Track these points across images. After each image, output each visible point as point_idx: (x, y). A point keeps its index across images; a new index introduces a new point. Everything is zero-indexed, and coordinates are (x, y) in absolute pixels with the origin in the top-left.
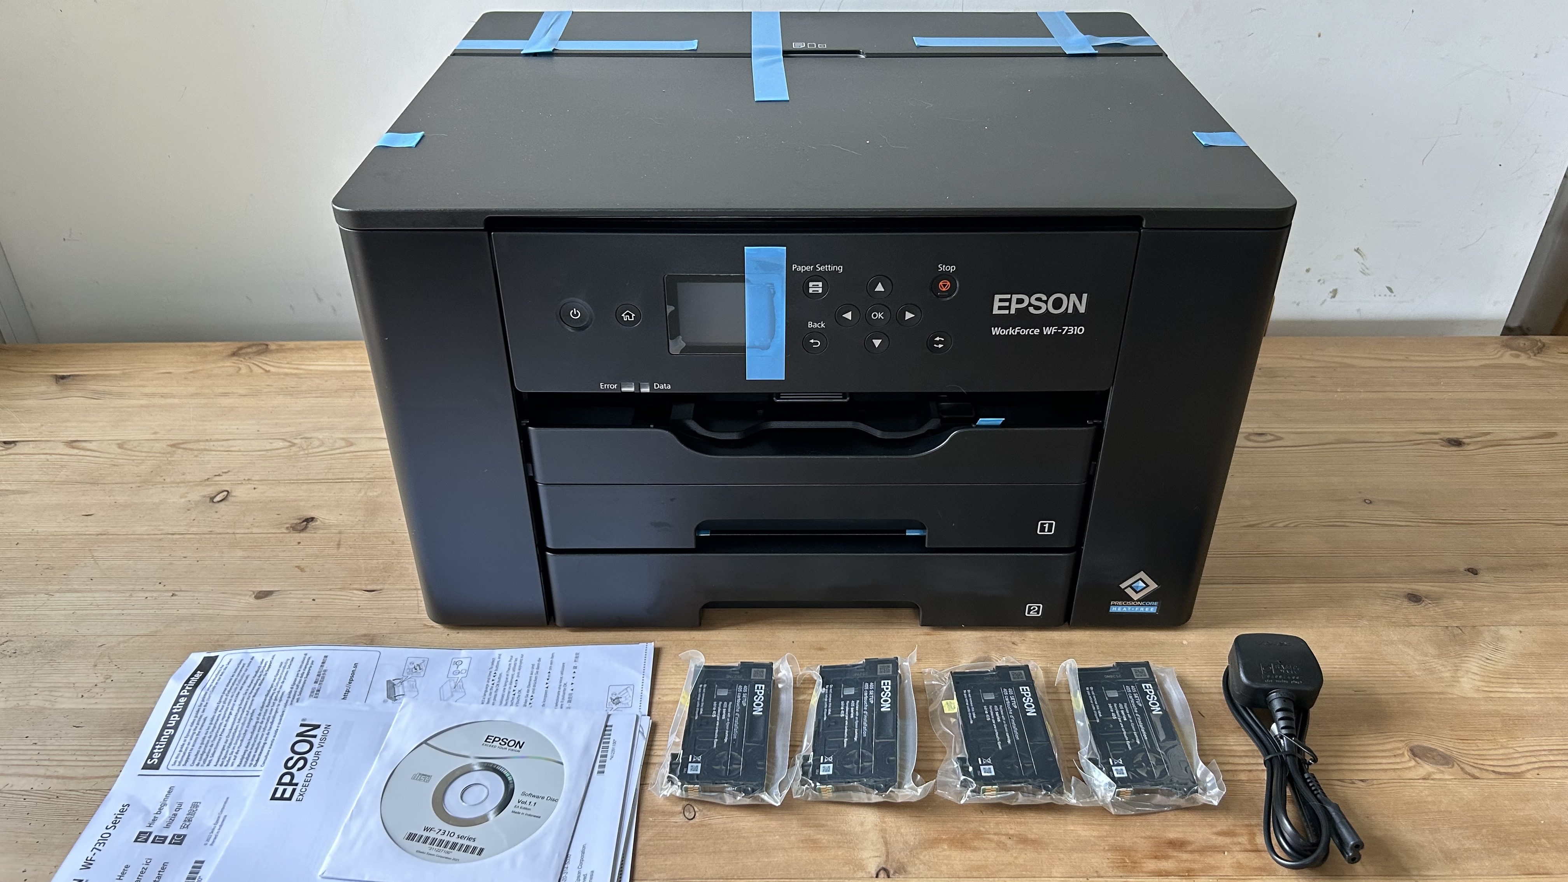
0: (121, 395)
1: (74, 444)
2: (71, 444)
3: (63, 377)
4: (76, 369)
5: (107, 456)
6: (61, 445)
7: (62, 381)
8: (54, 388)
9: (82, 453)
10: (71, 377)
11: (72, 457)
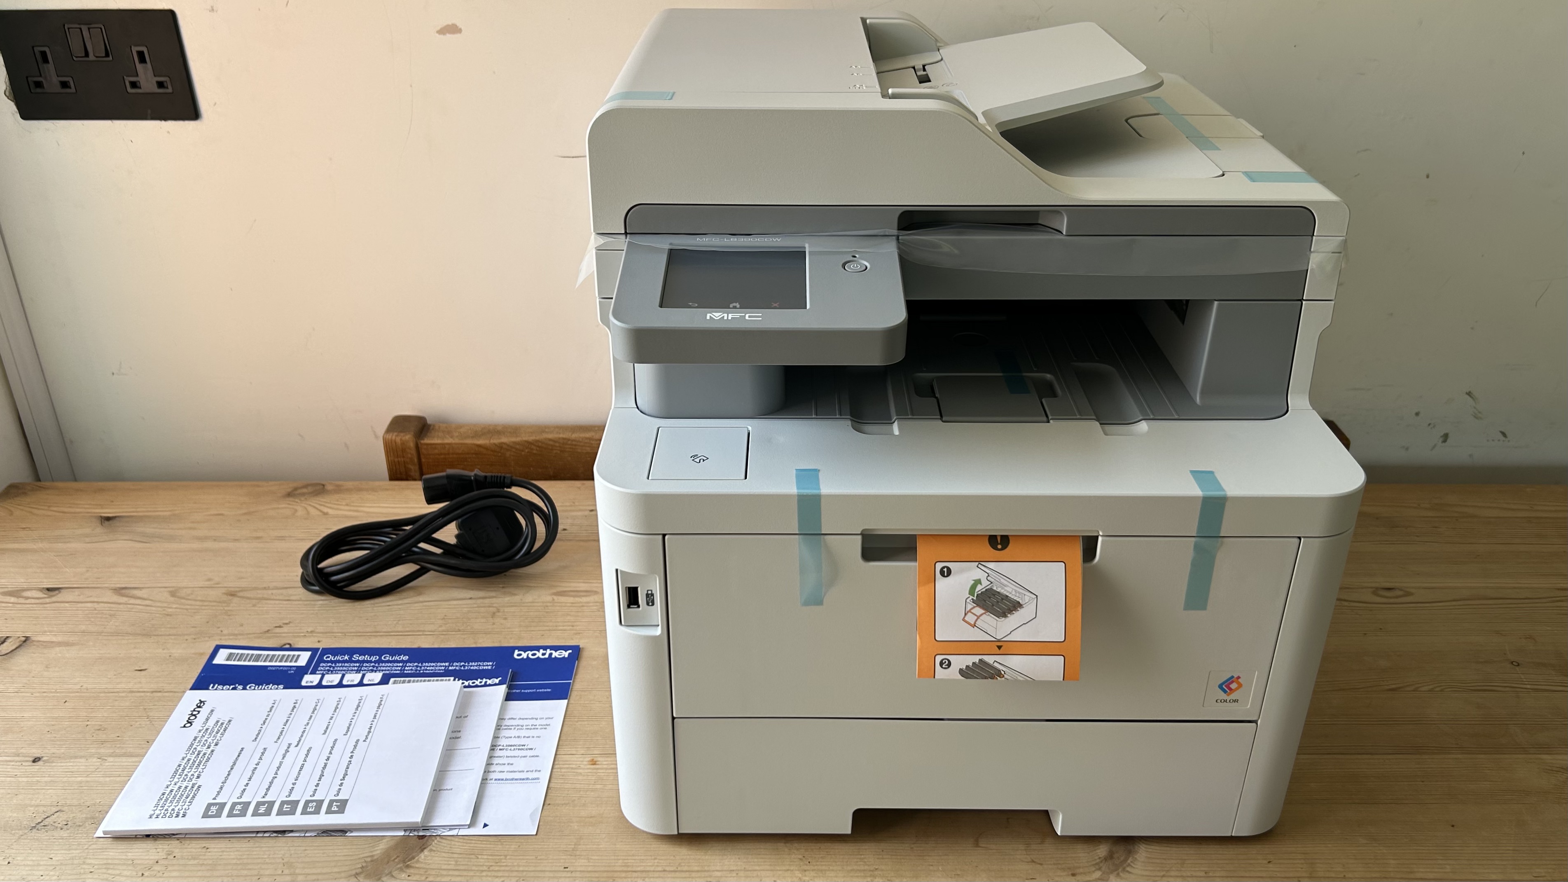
0: (171, 538)
1: (123, 591)
2: (120, 591)
3: (108, 519)
4: (121, 510)
5: (159, 604)
6: (109, 593)
7: (107, 523)
8: (99, 530)
9: (132, 601)
10: (117, 519)
11: (121, 606)
